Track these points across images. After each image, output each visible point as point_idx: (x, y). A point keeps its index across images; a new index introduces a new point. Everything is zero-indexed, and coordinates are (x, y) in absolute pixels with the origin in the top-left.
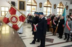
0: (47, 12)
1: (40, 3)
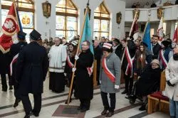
0: (66, 30)
1: (43, 4)
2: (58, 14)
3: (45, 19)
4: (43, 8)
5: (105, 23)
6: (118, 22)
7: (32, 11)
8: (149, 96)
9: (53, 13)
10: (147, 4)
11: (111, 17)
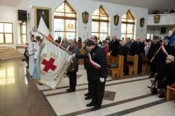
0: (99, 33)
1: (83, 14)
2: (94, 20)
3: (84, 25)
4: (83, 17)
5: (130, 26)
6: (142, 26)
7: (75, 19)
8: (168, 87)
9: (90, 20)
10: (167, 10)
11: (136, 22)
